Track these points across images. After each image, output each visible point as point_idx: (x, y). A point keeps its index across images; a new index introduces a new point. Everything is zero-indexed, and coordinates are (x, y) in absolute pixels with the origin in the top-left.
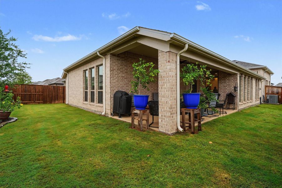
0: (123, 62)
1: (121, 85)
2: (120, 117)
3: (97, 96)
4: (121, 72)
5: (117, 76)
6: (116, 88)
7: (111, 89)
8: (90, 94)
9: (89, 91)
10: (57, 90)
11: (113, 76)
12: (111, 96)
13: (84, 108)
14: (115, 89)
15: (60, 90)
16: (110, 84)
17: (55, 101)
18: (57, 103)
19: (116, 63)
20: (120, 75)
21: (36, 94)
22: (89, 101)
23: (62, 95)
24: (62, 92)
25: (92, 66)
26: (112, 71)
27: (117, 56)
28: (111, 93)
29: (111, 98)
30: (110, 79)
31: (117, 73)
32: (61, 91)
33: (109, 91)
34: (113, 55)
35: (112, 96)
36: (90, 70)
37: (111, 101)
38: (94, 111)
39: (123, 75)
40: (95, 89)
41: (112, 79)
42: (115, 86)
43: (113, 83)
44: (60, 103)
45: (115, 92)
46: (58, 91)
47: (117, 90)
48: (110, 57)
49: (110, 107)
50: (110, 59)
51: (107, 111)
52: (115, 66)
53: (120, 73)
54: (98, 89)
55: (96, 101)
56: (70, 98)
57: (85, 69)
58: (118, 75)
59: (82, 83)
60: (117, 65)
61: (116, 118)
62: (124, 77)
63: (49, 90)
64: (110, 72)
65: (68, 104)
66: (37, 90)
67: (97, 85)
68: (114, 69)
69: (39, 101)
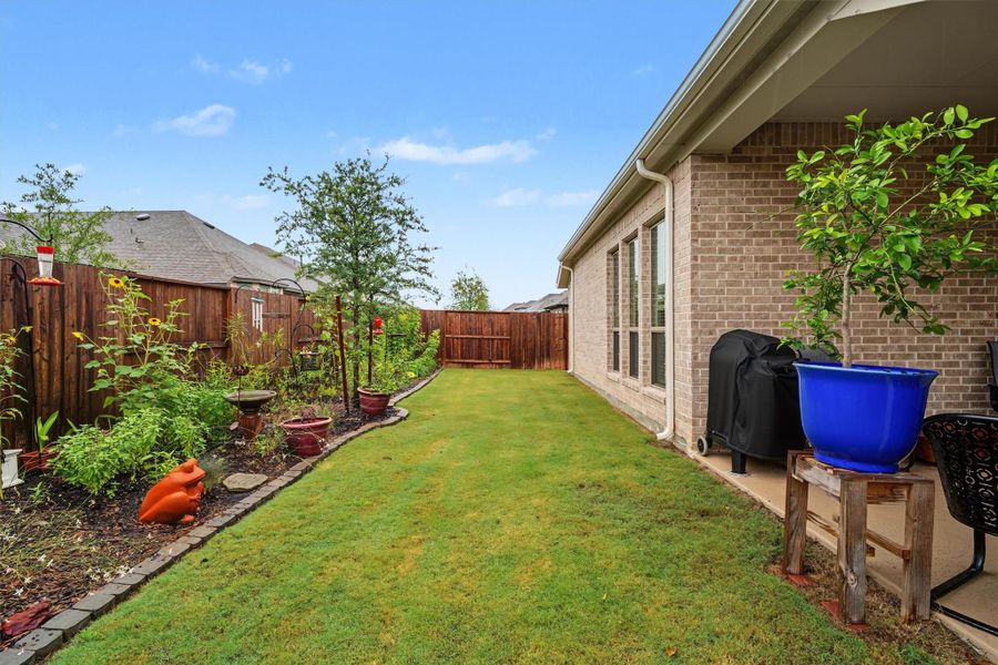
0: (765, 185)
1: (756, 300)
2: (739, 468)
3: (649, 352)
4: (755, 234)
5: (732, 259)
6: (727, 317)
7: (694, 324)
8: (628, 344)
9: (623, 329)
10: (548, 326)
11: (711, 259)
12: (695, 358)
13: (609, 395)
14: (718, 324)
15: (555, 325)
16: (693, 300)
17: (541, 362)
18: (547, 369)
19: (723, 193)
20: (750, 250)
21: (493, 340)
22: (625, 373)
23: (561, 341)
24: (562, 331)
25: (631, 230)
26: (701, 234)
27: (731, 160)
28: (695, 341)
29: (695, 365)
30: (693, 275)
31: (731, 242)
32: (559, 328)
33: (689, 335)
34: (708, 156)
35: (704, 357)
36: (627, 247)
37: (695, 383)
38: (635, 415)
39: (768, 250)
40: (640, 323)
41: (703, 276)
42: (721, 309)
43: (710, 292)
44: (556, 368)
45: (718, 336)
46: (551, 327)
47: (728, 328)
48: (694, 168)
49: (690, 409)
50: (694, 178)
51: (681, 424)
52: (718, 210)
53: (746, 242)
54: (653, 325)
55: (645, 374)
56: (577, 353)
57: (612, 246)
58: (740, 251)
59: (604, 302)
60: (730, 201)
61: (720, 467)
62: (775, 259)
63: (525, 327)
64: (694, 241)
65: (572, 376)
66: (496, 328)
67: (649, 305)
68: (714, 226)
69: (502, 359)
